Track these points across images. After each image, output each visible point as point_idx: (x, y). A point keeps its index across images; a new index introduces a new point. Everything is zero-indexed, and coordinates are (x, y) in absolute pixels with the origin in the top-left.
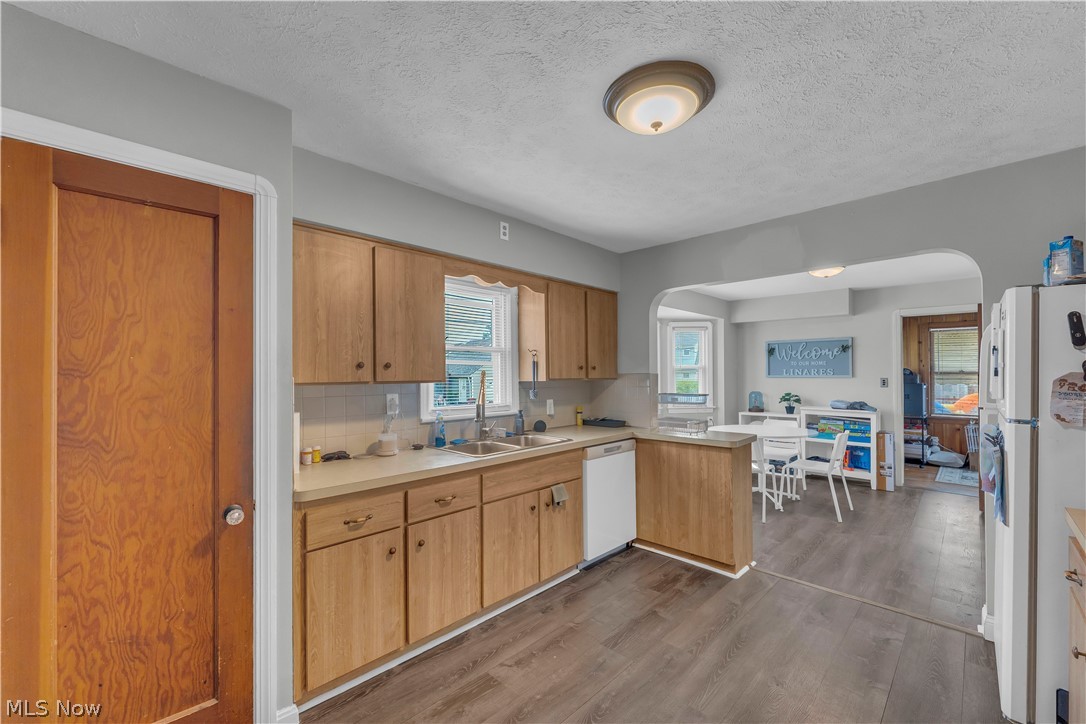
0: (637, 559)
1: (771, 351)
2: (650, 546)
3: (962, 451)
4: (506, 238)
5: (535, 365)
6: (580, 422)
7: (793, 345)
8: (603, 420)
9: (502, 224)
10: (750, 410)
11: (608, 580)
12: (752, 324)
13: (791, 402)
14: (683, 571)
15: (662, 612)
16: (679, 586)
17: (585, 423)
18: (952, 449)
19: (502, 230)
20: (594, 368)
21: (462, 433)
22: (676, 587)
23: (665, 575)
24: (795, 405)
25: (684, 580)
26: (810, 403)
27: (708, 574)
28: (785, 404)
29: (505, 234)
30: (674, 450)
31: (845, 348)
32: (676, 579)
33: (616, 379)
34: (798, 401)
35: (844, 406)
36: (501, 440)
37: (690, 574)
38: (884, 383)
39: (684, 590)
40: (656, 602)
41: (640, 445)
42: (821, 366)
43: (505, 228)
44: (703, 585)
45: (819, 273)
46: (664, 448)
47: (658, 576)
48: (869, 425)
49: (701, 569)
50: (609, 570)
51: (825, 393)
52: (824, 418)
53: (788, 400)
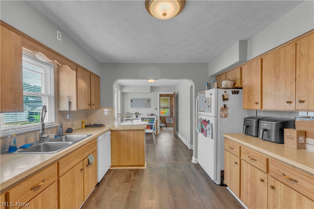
0: (113, 174)
1: (132, 101)
2: (116, 167)
3: (165, 123)
4: (60, 40)
5: (70, 103)
6: (84, 126)
7: (137, 99)
8: (94, 125)
9: (58, 32)
10: (126, 117)
11: (108, 186)
12: (127, 93)
13: (137, 115)
14: (130, 172)
15: (133, 190)
16: (132, 178)
17: (86, 126)
18: (163, 123)
19: (58, 35)
20: (93, 105)
21: (26, 140)
22: (132, 179)
23: (126, 176)
24: (138, 115)
25: (133, 175)
26: (141, 115)
27: (137, 170)
28: (136, 115)
29: (59, 37)
30: (125, 132)
31: (149, 101)
32: (130, 176)
33: (99, 109)
34: (139, 114)
35: (150, 115)
36: (52, 140)
37: (133, 172)
38: (156, 109)
39: (135, 178)
40: (129, 187)
41: (112, 132)
42: (143, 105)
43: (59, 34)
44: (139, 174)
45: (150, 81)
46: (122, 132)
47: (124, 177)
48: (154, 119)
49: (135, 169)
50: (106, 181)
51: (145, 112)
52: (145, 118)
53: (136, 114)
